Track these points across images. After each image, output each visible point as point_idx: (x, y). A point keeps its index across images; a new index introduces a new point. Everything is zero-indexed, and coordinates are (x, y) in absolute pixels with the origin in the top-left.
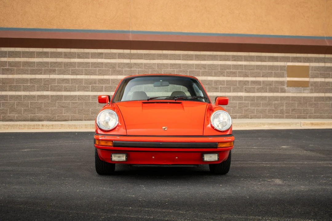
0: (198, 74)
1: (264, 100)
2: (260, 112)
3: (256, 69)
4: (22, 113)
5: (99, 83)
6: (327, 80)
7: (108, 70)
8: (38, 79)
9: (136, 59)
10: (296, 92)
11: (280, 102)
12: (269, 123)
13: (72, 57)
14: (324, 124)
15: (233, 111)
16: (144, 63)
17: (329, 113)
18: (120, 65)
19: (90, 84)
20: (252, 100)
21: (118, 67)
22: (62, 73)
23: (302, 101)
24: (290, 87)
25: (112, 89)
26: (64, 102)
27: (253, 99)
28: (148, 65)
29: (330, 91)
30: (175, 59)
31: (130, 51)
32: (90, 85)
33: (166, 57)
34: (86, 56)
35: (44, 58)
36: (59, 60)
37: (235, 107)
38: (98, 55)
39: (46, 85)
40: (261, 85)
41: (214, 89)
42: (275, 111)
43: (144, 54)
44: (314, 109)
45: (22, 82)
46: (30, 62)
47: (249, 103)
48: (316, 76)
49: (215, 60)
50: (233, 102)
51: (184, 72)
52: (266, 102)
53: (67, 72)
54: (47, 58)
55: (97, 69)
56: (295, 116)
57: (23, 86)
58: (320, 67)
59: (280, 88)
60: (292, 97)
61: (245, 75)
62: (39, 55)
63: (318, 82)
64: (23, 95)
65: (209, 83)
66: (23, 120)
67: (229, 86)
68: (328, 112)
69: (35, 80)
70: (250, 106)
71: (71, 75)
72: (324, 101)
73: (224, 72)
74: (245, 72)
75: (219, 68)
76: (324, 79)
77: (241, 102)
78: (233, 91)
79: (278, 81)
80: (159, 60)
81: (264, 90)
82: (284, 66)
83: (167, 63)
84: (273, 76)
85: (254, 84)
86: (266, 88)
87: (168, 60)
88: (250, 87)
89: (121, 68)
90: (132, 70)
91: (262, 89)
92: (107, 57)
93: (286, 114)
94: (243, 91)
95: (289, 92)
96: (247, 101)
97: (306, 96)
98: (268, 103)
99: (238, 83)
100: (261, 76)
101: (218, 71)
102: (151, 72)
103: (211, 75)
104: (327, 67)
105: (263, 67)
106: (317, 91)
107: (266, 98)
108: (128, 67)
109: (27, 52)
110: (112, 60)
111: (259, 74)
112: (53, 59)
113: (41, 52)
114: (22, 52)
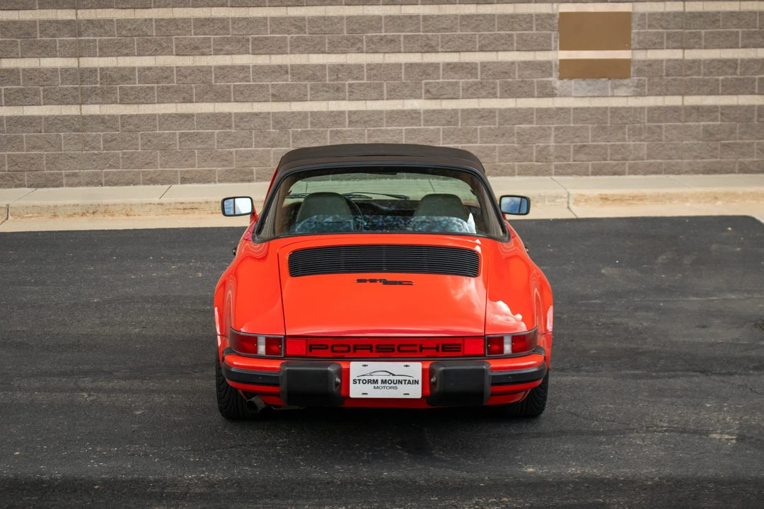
0: (280, 48)
1: (486, 122)
3: (459, 27)
6: (692, 54)
7: (13, 41)
9: (91, 8)
10: (590, 94)
11: (538, 126)
16: (117, 20)
17: (696, 157)
18: (46, 25)
20: (449, 123)
21: (41, 33)
23: (609, 122)
24: (571, 78)
25: (26, 97)
27: (450, 117)
28: (129, 26)
29: (699, 90)
30: (209, 6)
40: (475, 75)
41: (332, 91)
42: (520, 153)
44: (648, 145)
47: (439, 129)
48: (655, 43)
49: (331, 4)
50: (389, 128)
51: (239, 41)
52: (492, 126)
56: (587, 168)
58: (669, 14)
59: (538, 82)
60: (576, 109)
61: (426, 46)
63: (662, 61)
65: (314, 74)
67: (376, 82)
68: (695, 154)
70: (444, 139)
72: (680, 121)
73: (362, 41)
74: (424, 39)
75: (345, 27)
76: (680, 51)
77: (415, 127)
78: (390, 95)
79: (530, 62)
80: (160, 9)
81: (485, 90)
82: (549, 14)
83: (186, 16)
84: (515, 49)
85: (456, 73)
86: (492, 85)
87: (189, 7)
88: (442, 82)
89: (51, 37)
90: (82, 40)
91: (480, 86)
92: (6, 6)
93: (556, 163)
94: (421, 94)
95: (565, 96)
96: (434, 125)
97: (620, 105)
98: (499, 128)
99: (403, 71)
100: (478, 46)
101: (342, 38)
102: (138, 44)
103: (319, 50)
104: (690, 13)
105: (481, 20)
106: (658, 89)
107: (492, 114)
108: (72, 31)
110: (21, 12)
111: (469, 41)
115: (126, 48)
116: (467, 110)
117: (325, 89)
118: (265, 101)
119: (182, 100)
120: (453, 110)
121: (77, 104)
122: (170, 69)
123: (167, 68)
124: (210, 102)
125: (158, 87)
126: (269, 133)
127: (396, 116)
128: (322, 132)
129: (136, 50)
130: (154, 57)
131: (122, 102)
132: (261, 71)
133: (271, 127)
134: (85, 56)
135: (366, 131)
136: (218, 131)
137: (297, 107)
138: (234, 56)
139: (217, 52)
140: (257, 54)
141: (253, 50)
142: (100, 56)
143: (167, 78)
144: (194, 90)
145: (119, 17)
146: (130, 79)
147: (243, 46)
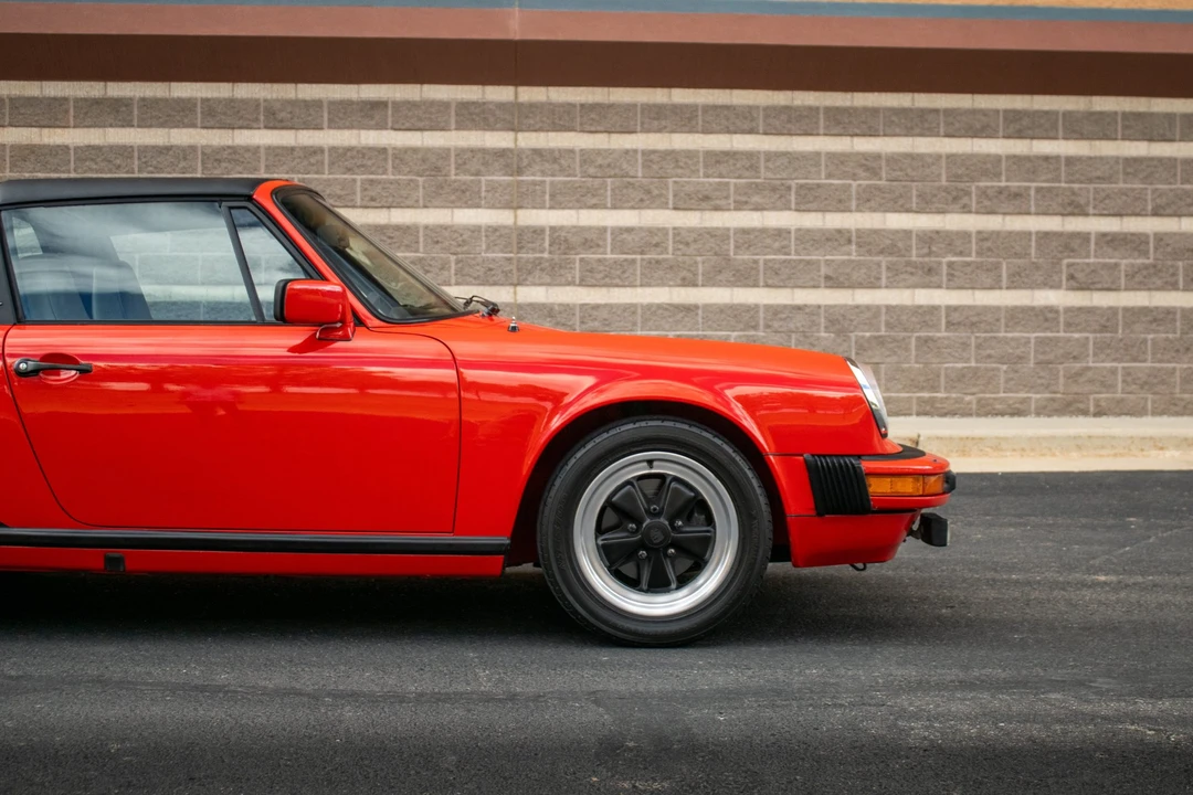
0: (840, 201)
1: (1161, 328)
2: (1142, 388)
3: (1121, 176)
7: (411, 180)
9: (541, 129)
12: (1186, 439)
13: (241, 123)
15: (1012, 379)
16: (581, 150)
18: (465, 157)
20: (1104, 328)
21: (457, 169)
27: (1106, 320)
28: (600, 161)
30: (729, 132)
31: (516, 94)
33: (685, 119)
34: (305, 116)
35: (111, 126)
36: (181, 137)
37: (1020, 358)
38: (361, 110)
40: (1145, 254)
41: (920, 272)
43: (582, 106)
46: (44, 146)
47: (1087, 338)
49: (922, 135)
50: (1010, 335)
51: (774, 189)
52: (1170, 336)
54: (123, 126)
55: (358, 177)
61: (1070, 204)
62: (86, 113)
65: (893, 245)
67: (991, 260)
70: (1095, 355)
73: (968, 194)
74: (1068, 193)
75: (943, 172)
77: (1049, 334)
78: (1013, 282)
80: (651, 135)
81: (1161, 278)
83: (691, 147)
85: (1115, 249)
86: (1171, 271)
87: (697, 132)
88: (1093, 263)
89: (472, 175)
90: (522, 181)
92: (403, 124)
94: (1061, 281)
96: (1080, 331)
98: (1181, 339)
99: (1033, 244)
100: (1150, 208)
101: (939, 188)
102: (613, 190)
103: (902, 206)
105: (1155, 167)
107: (1171, 316)
108: (507, 166)
109: (31, 102)
110: (426, 134)
111: (1136, 199)
112: (153, 131)
113: (97, 102)
114: (11, 99)
115: (594, 196)
116: (1133, 308)
117: (909, 269)
118: (814, 287)
119: (679, 282)
120: (1110, 308)
121: (511, 284)
122: (664, 231)
123: (659, 229)
124: (725, 286)
125: (642, 260)
126: (818, 339)
127: (1021, 316)
128: (904, 339)
129: (609, 199)
130: (636, 212)
131: (583, 283)
132: (808, 238)
133: (822, 329)
134: (527, 208)
135: (973, 339)
136: (736, 334)
137: (864, 297)
138: (765, 213)
139: (739, 206)
140: (804, 211)
141: (797, 204)
142: (551, 208)
143: (657, 245)
144: (700, 266)
145: (584, 146)
146: (598, 246)
147: (781, 197)
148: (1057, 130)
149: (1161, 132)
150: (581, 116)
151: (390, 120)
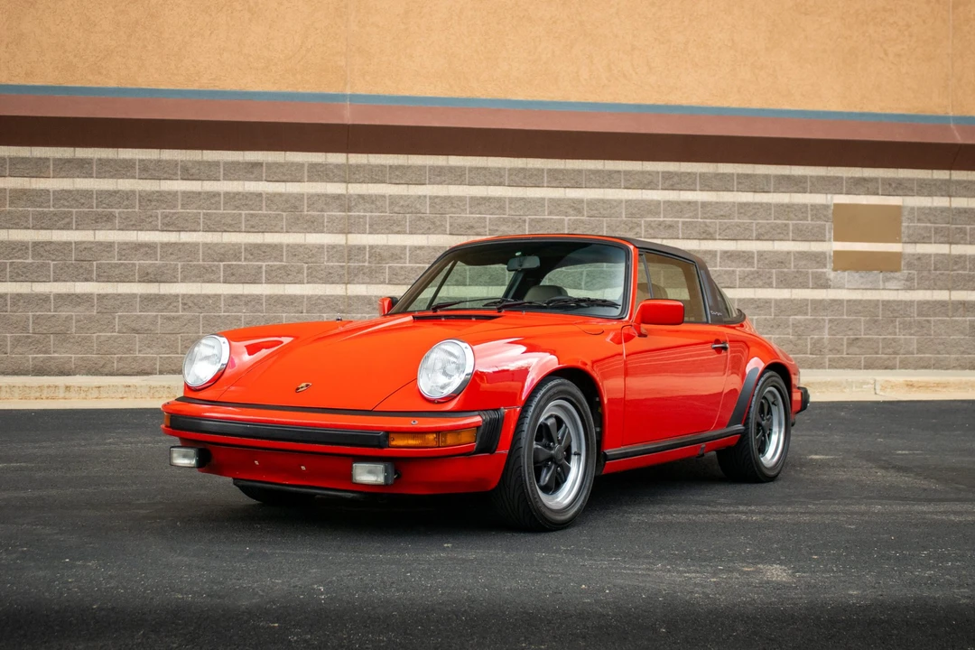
0: (557, 230)
1: (762, 312)
3: (736, 215)
4: (9, 349)
5: (249, 257)
6: (958, 250)
7: (278, 215)
8: (59, 244)
9: (363, 182)
10: (862, 286)
11: (813, 317)
13: (165, 176)
14: (945, 386)
16: (390, 196)
17: (963, 353)
18: (314, 199)
19: (221, 261)
21: (308, 207)
22: (133, 225)
23: (880, 315)
24: (844, 270)
25: (289, 275)
26: (139, 317)
28: (402, 203)
29: (964, 285)
30: (486, 184)
31: (347, 158)
32: (222, 264)
33: (458, 176)
34: (208, 172)
35: (78, 177)
36: (125, 184)
38: (245, 168)
39: (81, 263)
40: (752, 265)
42: (795, 345)
43: (391, 166)
44: (917, 340)
45: (9, 253)
46: (33, 190)
48: (924, 238)
49: (610, 188)
51: (515, 222)
52: (768, 317)
53: (150, 223)
54: (86, 177)
55: (243, 212)
56: (860, 362)
57: (12, 264)
58: (936, 209)
59: (813, 273)
60: (849, 301)
61: (703, 233)
62: (61, 168)
63: (930, 255)
64: (12, 294)
66: (10, 371)
68: (962, 349)
69: (47, 248)
71: (163, 231)
72: (947, 316)
73: (639, 225)
74: (702, 225)
75: (623, 211)
76: (947, 246)
79: (805, 252)
80: (435, 186)
81: (762, 280)
82: (823, 205)
83: (461, 194)
84: (791, 238)
85: (733, 262)
86: (768, 275)
87: (465, 185)
88: (719, 270)
89: (318, 211)
90: (351, 216)
91: (756, 275)
92: (273, 177)
93: (830, 356)
95: (839, 288)
97: (892, 298)
98: (774, 319)
100: (754, 235)
101: (620, 222)
102: (410, 222)
104: (956, 208)
105: (758, 209)
106: (927, 282)
107: (767, 305)
108: (341, 205)
109: (24, 160)
110: (288, 184)
111: (746, 229)
112: (106, 180)
113: (69, 161)
114: (10, 159)
115: (398, 226)
116: (744, 299)
121: (344, 283)
124: (485, 285)
129: (408, 228)
130: (426, 236)
131: (390, 283)
134: (354, 233)
139: (493, 233)
142: (370, 233)
145: (392, 193)
146: (401, 258)
147: (519, 227)
148: (696, 185)
149: (761, 186)
150: (390, 174)
151: (264, 175)
